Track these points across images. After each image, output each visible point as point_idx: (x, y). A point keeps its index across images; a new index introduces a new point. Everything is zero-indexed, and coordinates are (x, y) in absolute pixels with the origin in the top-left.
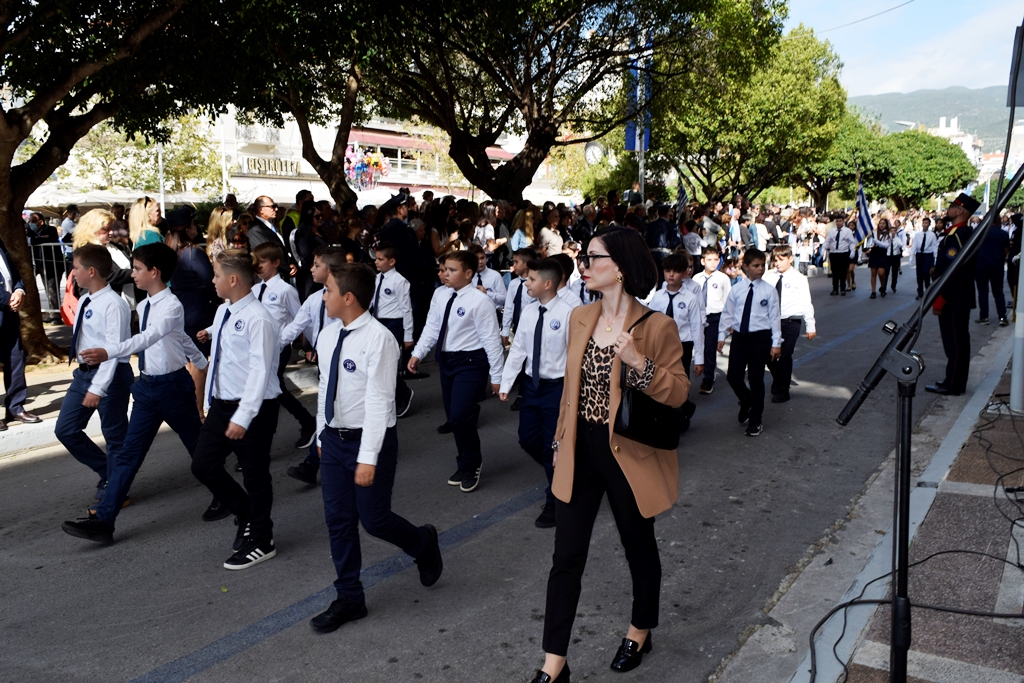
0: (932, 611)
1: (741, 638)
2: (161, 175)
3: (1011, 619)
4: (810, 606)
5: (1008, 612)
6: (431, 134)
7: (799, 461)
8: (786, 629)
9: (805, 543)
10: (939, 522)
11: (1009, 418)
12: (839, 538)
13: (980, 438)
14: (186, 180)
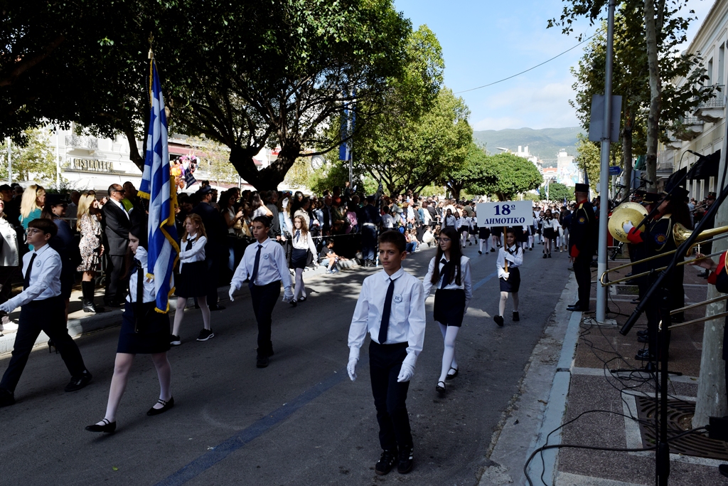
0: (592, 450)
1: (478, 476)
2: (9, 169)
3: (638, 452)
4: (513, 452)
5: (635, 448)
6: (206, 147)
8: (503, 468)
9: (499, 411)
10: (578, 393)
11: (597, 327)
12: (518, 407)
13: (585, 340)
14: (29, 173)
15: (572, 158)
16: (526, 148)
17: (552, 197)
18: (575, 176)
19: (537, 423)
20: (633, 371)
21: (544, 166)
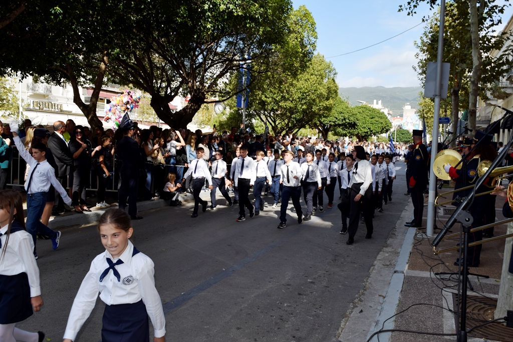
0: (417, 334)
3: (452, 336)
4: (357, 334)
5: (450, 333)
7: (337, 262)
9: (348, 302)
10: (409, 290)
11: (427, 239)
12: (363, 299)
13: (417, 249)
15: (415, 110)
16: (380, 102)
17: (398, 140)
18: (417, 124)
19: (377, 312)
20: (452, 274)
21: (394, 116)
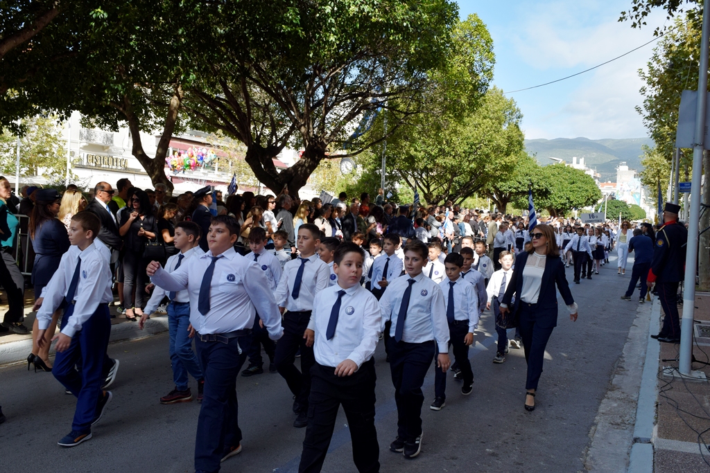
2: (18, 163)
6: (227, 146)
14: (38, 167)
15: (634, 172)
16: (582, 160)
17: (610, 215)
18: (637, 193)
21: (602, 180)
